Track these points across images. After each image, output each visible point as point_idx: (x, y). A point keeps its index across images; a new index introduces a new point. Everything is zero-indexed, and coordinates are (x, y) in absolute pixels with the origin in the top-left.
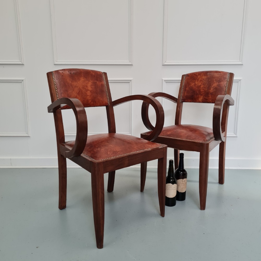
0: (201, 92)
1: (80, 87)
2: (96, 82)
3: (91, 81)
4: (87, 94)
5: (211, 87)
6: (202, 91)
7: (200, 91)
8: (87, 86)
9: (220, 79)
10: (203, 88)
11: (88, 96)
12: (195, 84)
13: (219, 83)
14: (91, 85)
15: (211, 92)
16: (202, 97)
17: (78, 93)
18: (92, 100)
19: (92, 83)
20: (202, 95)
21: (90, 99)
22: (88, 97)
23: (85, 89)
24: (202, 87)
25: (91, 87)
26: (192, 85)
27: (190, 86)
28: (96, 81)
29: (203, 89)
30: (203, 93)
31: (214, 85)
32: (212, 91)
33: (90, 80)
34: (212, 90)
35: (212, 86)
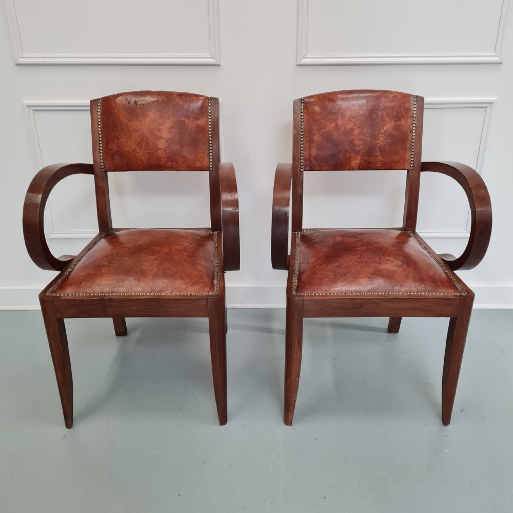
0: (356, 146)
1: (145, 132)
2: (184, 122)
3: (172, 119)
4: (157, 146)
5: (380, 133)
6: (357, 142)
7: (351, 142)
8: (159, 130)
9: (397, 111)
10: (359, 134)
11: (161, 149)
12: (337, 125)
13: (395, 121)
14: (171, 128)
15: (379, 145)
16: (359, 157)
17: (139, 144)
18: (168, 159)
19: (173, 122)
20: (357, 153)
21: (165, 156)
22: (159, 151)
23: (156, 135)
24: (356, 132)
25: (170, 132)
26: (330, 129)
27: (324, 130)
28: (183, 119)
29: (360, 139)
30: (361, 147)
31: (386, 128)
32: (382, 142)
33: (169, 117)
34: (383, 140)
35: (383, 131)
